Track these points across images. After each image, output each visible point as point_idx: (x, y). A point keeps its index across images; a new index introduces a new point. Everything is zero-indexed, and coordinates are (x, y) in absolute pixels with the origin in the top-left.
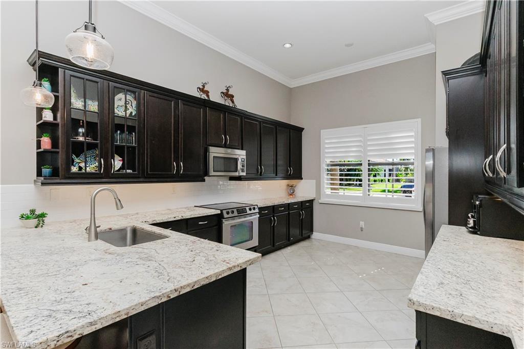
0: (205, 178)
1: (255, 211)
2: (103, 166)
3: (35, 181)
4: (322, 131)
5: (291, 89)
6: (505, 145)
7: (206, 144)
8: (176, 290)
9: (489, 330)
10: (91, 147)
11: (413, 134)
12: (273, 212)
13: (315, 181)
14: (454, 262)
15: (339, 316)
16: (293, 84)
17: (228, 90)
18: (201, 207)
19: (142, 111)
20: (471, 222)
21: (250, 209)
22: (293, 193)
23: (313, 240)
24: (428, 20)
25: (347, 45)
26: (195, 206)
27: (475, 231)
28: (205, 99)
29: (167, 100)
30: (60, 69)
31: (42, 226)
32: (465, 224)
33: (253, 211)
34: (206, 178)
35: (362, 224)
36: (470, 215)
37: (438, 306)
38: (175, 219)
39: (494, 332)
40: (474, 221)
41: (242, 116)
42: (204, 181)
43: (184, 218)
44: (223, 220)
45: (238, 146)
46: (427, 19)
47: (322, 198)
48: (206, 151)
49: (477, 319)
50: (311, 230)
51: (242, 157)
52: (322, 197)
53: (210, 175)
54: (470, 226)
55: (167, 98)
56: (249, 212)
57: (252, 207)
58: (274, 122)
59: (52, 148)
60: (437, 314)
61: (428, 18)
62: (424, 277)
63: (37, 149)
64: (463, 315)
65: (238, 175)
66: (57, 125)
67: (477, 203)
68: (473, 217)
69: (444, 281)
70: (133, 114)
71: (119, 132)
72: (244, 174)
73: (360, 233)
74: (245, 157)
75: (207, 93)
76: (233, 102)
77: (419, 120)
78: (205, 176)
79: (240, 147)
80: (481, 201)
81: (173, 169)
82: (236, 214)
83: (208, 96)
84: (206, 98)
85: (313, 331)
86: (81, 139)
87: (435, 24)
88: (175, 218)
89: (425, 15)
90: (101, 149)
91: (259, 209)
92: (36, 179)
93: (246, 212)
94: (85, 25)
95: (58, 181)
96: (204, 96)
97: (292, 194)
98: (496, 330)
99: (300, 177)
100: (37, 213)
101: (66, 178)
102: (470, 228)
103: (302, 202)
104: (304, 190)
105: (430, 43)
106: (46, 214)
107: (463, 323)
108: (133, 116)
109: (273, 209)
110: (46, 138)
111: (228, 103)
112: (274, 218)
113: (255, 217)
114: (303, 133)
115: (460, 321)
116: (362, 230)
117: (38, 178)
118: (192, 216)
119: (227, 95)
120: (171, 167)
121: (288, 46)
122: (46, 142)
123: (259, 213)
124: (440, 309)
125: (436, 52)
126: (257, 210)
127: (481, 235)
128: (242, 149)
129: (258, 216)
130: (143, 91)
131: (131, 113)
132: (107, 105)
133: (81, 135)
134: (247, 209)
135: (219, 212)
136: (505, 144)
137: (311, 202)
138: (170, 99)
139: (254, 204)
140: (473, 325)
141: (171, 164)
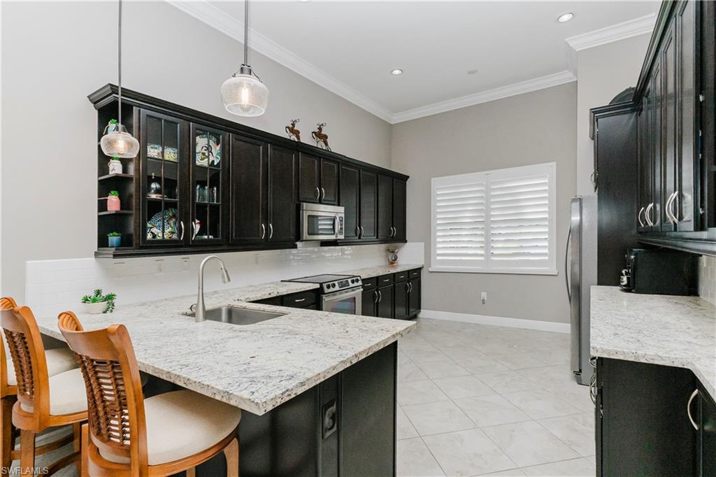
0: (297, 243)
1: (358, 284)
2: (183, 231)
3: (95, 252)
4: (433, 179)
5: (391, 125)
6: (677, 192)
7: (298, 200)
8: (356, 356)
9: (670, 365)
10: (169, 205)
11: (547, 181)
12: (377, 285)
13: (423, 244)
14: (621, 318)
15: (477, 400)
16: (395, 119)
17: (320, 129)
18: (289, 281)
19: (227, 159)
20: (625, 279)
21: (353, 282)
22: (394, 260)
23: (422, 320)
24: (569, 46)
25: (470, 73)
26: (282, 281)
27: (629, 289)
28: (294, 141)
29: (253, 144)
30: (134, 108)
31: (111, 311)
32: (618, 283)
33: (356, 284)
34: (299, 244)
35: (484, 295)
36: (623, 272)
37: (622, 350)
38: (270, 296)
39: (676, 366)
40: (628, 279)
41: (338, 162)
42: (295, 247)
43: (280, 294)
44: (324, 296)
45: (334, 201)
46: (567, 43)
47: (432, 266)
48: (298, 209)
49: (659, 356)
50: (419, 308)
51: (340, 215)
52: (432, 264)
53: (304, 239)
54: (624, 284)
55: (254, 141)
56: (351, 285)
57: (354, 279)
58: (375, 169)
59: (121, 209)
60: (621, 358)
61: (569, 42)
62: (597, 330)
63: (99, 211)
64: (646, 355)
65: (335, 238)
66: (130, 179)
67: (632, 257)
68: (626, 274)
69: (617, 332)
70: (215, 164)
71: (198, 187)
72: (342, 237)
73: (482, 307)
74: (343, 215)
75: (297, 133)
76: (326, 144)
77: (554, 164)
78: (297, 241)
79: (336, 203)
80: (636, 255)
81: (261, 234)
82: (337, 288)
83: (298, 138)
84: (296, 140)
85: (451, 418)
86: (154, 196)
87: (577, 50)
88: (270, 294)
89: (566, 40)
90: (181, 209)
91: (363, 280)
92: (96, 250)
93: (349, 285)
94: (242, 68)
95: (132, 252)
96: (294, 138)
97: (393, 262)
98: (677, 364)
99: (403, 239)
100: (104, 294)
101: (142, 248)
102: (624, 286)
103: (408, 271)
104: (409, 257)
105: (567, 71)
106: (114, 295)
107: (647, 362)
108: (215, 166)
109: (377, 280)
110: (114, 196)
111: (321, 145)
112: (378, 293)
113: (358, 290)
114: (407, 182)
115: (643, 361)
116: (484, 303)
117: (100, 249)
118: (289, 292)
119: (319, 135)
120: (259, 230)
121: (397, 72)
122: (114, 203)
123: (363, 286)
124: (624, 352)
125: (577, 81)
126: (360, 283)
127: (637, 292)
128: (339, 205)
129: (362, 290)
130: (228, 133)
131: (213, 162)
132: (187, 152)
133: (153, 191)
134: (350, 280)
135: (318, 286)
136: (675, 191)
137: (419, 270)
138: (259, 142)
139: (357, 275)
140: (656, 363)
141: (259, 226)
